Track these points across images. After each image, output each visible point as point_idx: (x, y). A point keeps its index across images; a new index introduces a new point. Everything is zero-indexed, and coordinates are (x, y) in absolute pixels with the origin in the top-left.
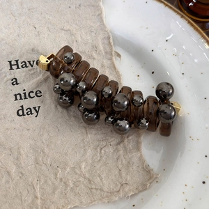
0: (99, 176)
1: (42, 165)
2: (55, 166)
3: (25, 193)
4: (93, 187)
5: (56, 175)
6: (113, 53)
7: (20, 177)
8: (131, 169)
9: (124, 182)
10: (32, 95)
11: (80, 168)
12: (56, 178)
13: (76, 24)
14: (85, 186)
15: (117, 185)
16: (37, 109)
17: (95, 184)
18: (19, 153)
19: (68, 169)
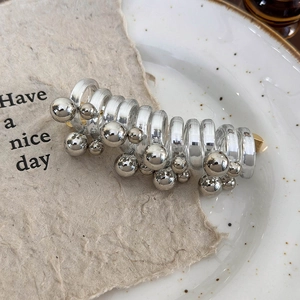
0: (144, 243)
1: (60, 236)
2: (80, 235)
3: (40, 277)
4: (137, 258)
5: (83, 247)
6: (144, 75)
7: (31, 256)
8: (187, 229)
9: (179, 248)
10: (36, 140)
11: (116, 234)
12: (83, 252)
13: (89, 40)
14: (125, 258)
15: (170, 253)
16: (45, 158)
17: (139, 255)
18: (26, 222)
19: (99, 238)
